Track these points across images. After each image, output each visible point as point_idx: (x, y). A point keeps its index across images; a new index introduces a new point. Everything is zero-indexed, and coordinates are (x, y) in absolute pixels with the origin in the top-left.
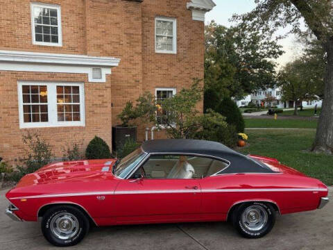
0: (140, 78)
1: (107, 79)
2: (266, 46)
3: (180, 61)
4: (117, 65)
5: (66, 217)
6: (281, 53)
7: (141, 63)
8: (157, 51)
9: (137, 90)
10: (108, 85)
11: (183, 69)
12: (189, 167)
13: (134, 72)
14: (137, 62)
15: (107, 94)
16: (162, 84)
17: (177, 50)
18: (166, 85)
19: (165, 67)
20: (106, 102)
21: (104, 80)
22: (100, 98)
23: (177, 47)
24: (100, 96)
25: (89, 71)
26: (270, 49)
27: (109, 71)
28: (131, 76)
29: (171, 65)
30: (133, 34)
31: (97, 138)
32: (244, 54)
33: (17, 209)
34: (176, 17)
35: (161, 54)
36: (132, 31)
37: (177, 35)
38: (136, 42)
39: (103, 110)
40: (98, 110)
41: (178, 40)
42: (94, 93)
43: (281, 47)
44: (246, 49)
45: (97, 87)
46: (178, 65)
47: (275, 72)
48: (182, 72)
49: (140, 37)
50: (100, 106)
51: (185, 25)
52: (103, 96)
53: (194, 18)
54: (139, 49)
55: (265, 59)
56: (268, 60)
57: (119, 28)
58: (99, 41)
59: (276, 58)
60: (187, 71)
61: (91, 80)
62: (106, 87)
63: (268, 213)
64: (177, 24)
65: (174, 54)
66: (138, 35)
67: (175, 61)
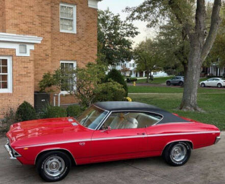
0: (49, 52)
1: (31, 54)
2: (125, 27)
3: (79, 39)
4: (40, 42)
5: (55, 160)
6: (137, 33)
7: (50, 40)
8: (62, 31)
9: (47, 63)
10: (31, 59)
11: (81, 46)
12: (135, 121)
13: (44, 47)
14: (47, 39)
15: (31, 66)
16: (66, 58)
17: (77, 31)
18: (68, 58)
19: (68, 44)
20: (30, 73)
21: (28, 54)
22: (25, 69)
23: (77, 28)
24: (24, 67)
25: (16, 47)
26: (128, 30)
27: (32, 47)
28: (42, 50)
29: (72, 42)
30: (44, 17)
31: (25, 102)
32: (108, 32)
33: (20, 155)
34: (76, 4)
35: (65, 33)
36: (43, 14)
37: (77, 19)
38: (46, 23)
39: (27, 79)
40: (23, 79)
41: (77, 23)
42: (21, 66)
43: (137, 28)
44: (110, 29)
45: (22, 60)
46: (78, 43)
47: (131, 48)
48: (81, 49)
49: (49, 19)
50: (25, 76)
51: (83, 11)
52: (27, 67)
53: (90, 6)
54: (48, 29)
55: (124, 37)
56: (126, 38)
57: (33, 11)
58: (16, 21)
59: (133, 37)
60: (85, 48)
61: (18, 54)
62: (30, 60)
63: (187, 148)
64: (77, 10)
65: (74, 34)
66: (48, 17)
67: (75, 39)
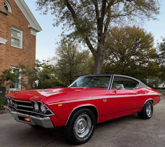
0: (4, 58)
3: (24, 53)
4: (5, 43)
8: (12, 45)
11: (25, 58)
14: (3, 48)
18: (16, 65)
19: (16, 55)
23: (23, 46)
29: (19, 54)
34: (23, 30)
35: (14, 47)
37: (23, 40)
41: (23, 42)
46: (23, 55)
48: (25, 60)
60: (28, 59)
64: (23, 34)
65: (21, 49)
66: (4, 33)
67: (22, 53)
